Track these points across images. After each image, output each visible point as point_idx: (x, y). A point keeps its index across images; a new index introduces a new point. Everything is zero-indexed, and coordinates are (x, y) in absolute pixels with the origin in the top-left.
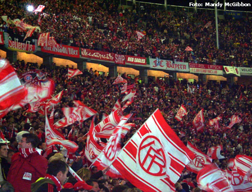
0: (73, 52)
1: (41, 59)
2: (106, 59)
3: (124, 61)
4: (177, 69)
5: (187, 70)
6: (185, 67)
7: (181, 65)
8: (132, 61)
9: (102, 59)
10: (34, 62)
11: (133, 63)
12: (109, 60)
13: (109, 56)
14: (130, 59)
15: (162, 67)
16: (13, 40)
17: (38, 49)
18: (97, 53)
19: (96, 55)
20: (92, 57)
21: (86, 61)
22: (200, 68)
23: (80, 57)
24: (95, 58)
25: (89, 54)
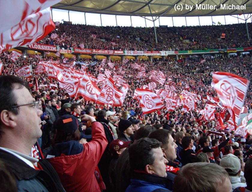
0: (89, 51)
1: (75, 56)
2: (105, 53)
3: (113, 53)
4: (138, 54)
5: (143, 54)
6: (142, 53)
7: (140, 52)
9: (103, 53)
11: (117, 53)
12: (107, 53)
13: (106, 51)
14: (116, 52)
15: (131, 54)
16: (61, 49)
17: (73, 52)
18: (100, 51)
19: (100, 52)
20: (98, 53)
21: (95, 55)
22: (149, 53)
23: (93, 53)
24: (99, 53)
25: (97, 52)
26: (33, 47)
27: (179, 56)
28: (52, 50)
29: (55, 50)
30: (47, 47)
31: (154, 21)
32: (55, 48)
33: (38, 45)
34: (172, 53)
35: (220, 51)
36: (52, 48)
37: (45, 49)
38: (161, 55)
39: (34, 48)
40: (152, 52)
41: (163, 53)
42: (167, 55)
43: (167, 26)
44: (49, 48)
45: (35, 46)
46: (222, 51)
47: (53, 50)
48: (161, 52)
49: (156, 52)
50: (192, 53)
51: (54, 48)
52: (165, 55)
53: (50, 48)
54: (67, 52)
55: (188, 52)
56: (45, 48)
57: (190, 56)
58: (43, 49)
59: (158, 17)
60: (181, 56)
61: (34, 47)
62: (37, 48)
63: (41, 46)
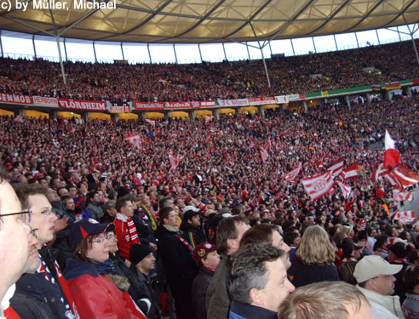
0: (160, 106)
1: (137, 116)
2: (185, 107)
3: (199, 106)
4: (240, 105)
5: (248, 104)
6: (245, 102)
7: (243, 101)
8: (205, 105)
9: (182, 107)
10: (132, 118)
11: (206, 106)
12: (188, 107)
13: (187, 104)
14: (203, 104)
15: (229, 104)
16: (113, 105)
17: (133, 108)
18: (178, 103)
19: (177, 105)
20: (173, 107)
21: (170, 111)
22: (258, 101)
23: (165, 108)
24: (176, 107)
25: (172, 105)
26: (67, 106)
27: (308, 102)
28: (98, 108)
29: (104, 109)
30: (91, 105)
31: (261, 48)
32: (103, 104)
33: (76, 103)
34: (295, 97)
35: (374, 87)
36: (98, 105)
37: (88, 108)
38: (278, 103)
39: (69, 107)
40: (262, 99)
41: (282, 100)
42: (287, 102)
43: (284, 54)
44: (93, 106)
45: (70, 103)
46: (377, 88)
47: (100, 109)
48: (276, 98)
49: (269, 98)
50: (328, 95)
51: (101, 104)
52: (284, 102)
53: (96, 106)
54: (123, 110)
55: (321, 95)
56: (87, 106)
57: (326, 101)
58: (85, 108)
59: (267, 42)
60: (311, 102)
61: (69, 105)
62: (74, 107)
63: (80, 103)
